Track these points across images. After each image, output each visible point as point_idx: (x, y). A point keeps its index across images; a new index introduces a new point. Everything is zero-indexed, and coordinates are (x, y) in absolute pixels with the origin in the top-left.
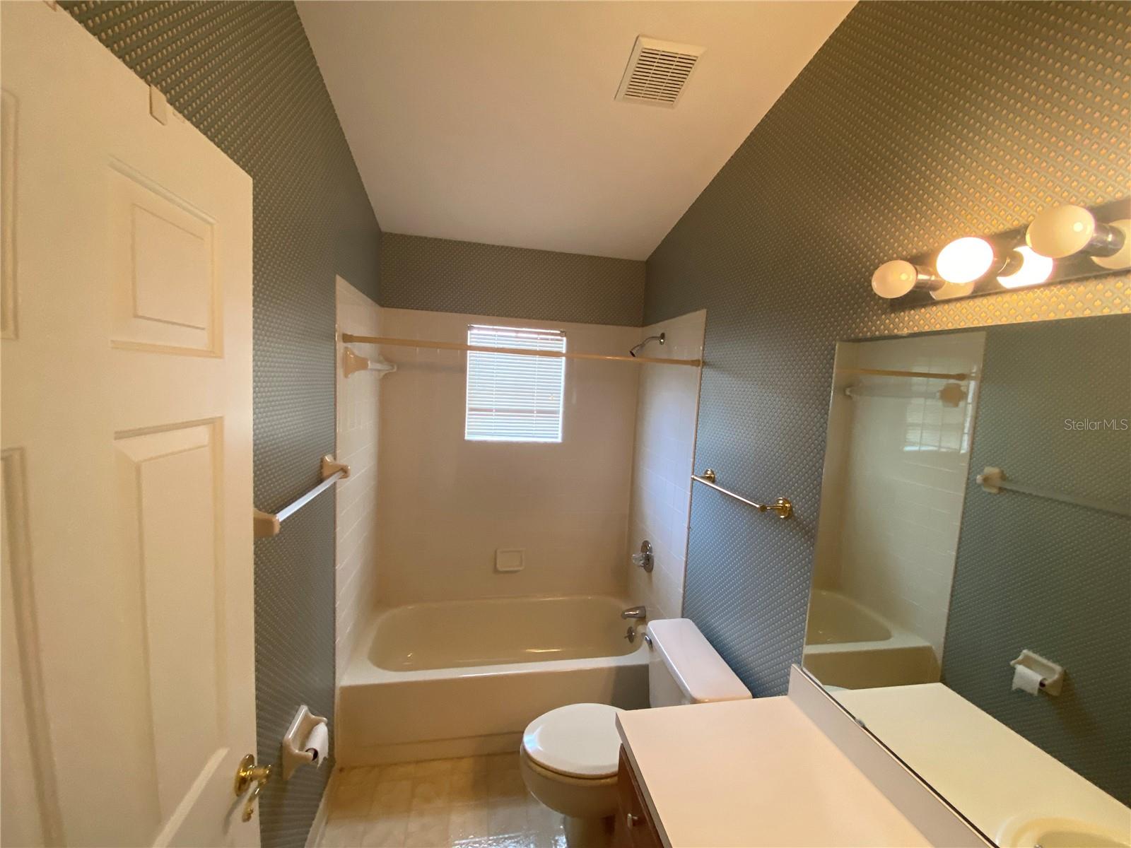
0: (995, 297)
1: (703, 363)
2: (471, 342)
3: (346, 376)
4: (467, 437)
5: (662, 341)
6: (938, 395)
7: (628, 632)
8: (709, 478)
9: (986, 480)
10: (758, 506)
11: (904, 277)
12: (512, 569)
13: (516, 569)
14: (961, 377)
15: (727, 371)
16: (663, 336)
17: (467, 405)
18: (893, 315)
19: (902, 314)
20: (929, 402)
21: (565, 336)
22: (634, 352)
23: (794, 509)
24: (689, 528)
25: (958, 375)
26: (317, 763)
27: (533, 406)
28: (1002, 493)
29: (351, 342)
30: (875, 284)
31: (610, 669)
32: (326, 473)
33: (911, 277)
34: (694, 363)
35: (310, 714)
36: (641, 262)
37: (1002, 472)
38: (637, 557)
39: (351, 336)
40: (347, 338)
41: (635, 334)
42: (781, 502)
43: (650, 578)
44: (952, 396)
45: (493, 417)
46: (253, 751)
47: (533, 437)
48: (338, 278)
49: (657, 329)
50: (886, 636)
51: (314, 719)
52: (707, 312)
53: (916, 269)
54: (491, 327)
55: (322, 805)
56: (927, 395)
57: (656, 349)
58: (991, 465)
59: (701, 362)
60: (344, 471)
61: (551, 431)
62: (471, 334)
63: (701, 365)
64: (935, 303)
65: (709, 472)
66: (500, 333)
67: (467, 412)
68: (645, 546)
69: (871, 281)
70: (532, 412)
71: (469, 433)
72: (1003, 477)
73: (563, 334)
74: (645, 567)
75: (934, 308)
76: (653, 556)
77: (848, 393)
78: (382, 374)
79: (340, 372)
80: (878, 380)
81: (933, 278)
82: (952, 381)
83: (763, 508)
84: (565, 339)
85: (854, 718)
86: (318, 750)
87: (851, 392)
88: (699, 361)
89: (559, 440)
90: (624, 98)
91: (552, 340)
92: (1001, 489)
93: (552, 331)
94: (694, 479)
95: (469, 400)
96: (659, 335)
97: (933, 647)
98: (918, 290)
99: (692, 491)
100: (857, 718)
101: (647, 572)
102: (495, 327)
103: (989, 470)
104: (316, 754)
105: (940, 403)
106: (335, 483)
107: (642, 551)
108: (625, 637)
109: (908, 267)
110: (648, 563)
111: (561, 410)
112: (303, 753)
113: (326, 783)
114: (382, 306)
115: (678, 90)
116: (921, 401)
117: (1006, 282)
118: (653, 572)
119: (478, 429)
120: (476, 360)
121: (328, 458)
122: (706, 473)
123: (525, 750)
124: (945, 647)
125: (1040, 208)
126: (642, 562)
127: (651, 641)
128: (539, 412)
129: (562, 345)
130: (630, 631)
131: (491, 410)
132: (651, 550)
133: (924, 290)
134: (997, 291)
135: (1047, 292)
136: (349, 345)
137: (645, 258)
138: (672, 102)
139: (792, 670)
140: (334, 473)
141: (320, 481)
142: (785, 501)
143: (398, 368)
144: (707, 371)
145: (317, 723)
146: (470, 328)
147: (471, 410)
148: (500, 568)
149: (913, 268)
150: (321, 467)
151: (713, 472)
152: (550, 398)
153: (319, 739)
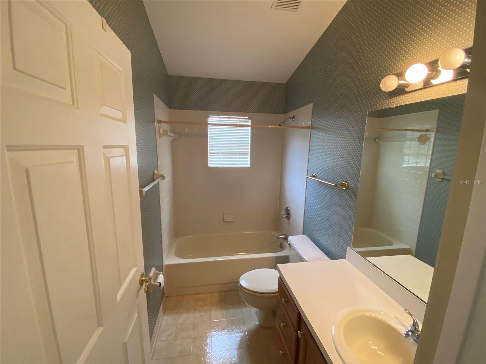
0: (429, 88)
1: (312, 128)
2: (209, 122)
3: (160, 138)
4: (209, 165)
5: (293, 119)
6: (417, 139)
7: (280, 245)
8: (314, 177)
9: (436, 175)
10: (334, 185)
11: (393, 82)
12: (230, 220)
13: (232, 220)
14: (427, 131)
15: (322, 130)
16: (294, 117)
17: (209, 152)
18: (390, 99)
19: (393, 98)
20: (413, 143)
21: (250, 119)
22: (281, 125)
23: (349, 185)
24: (305, 199)
25: (426, 130)
26: (161, 288)
27: (237, 151)
28: (443, 181)
29: (160, 123)
30: (381, 86)
31: (273, 257)
32: (155, 178)
33: (396, 82)
34: (308, 128)
35: (156, 271)
36: (284, 84)
37: (443, 172)
38: (283, 213)
39: (161, 121)
40: (159, 122)
41: (281, 117)
42: (344, 183)
43: (289, 222)
44: (423, 140)
45: (220, 156)
46: (144, 272)
47: (238, 165)
48: (154, 95)
49: (291, 114)
50: (391, 244)
51: (158, 273)
52: (313, 104)
53: (398, 78)
54: (218, 116)
55: (161, 308)
56: (412, 140)
57: (291, 123)
58: (439, 169)
59: (311, 127)
60: (163, 177)
61: (245, 162)
62: (209, 120)
63: (311, 128)
64: (407, 93)
65: (314, 175)
66: (221, 119)
67: (209, 155)
68: (287, 209)
69: (380, 84)
70: (237, 154)
71: (210, 164)
72: (444, 174)
73: (249, 118)
74: (287, 218)
75: (406, 95)
76: (290, 213)
77: (377, 141)
78: (172, 138)
79: (158, 137)
80: (391, 133)
81: (406, 82)
82: (423, 133)
83: (336, 185)
84: (250, 120)
85: (371, 263)
86: (161, 283)
87: (378, 140)
88: (310, 126)
89: (249, 166)
90: (275, 8)
91: (244, 121)
92: (443, 179)
93: (244, 117)
94: (307, 177)
95: (209, 149)
96: (292, 117)
97: (412, 249)
98: (399, 87)
99: (307, 183)
100: (372, 263)
101: (288, 219)
102: (219, 116)
103: (438, 171)
104: (160, 284)
105: (417, 143)
106: (159, 182)
107: (285, 211)
108: (279, 247)
109: (395, 78)
110: (288, 216)
111: (249, 152)
112: (156, 283)
113: (162, 301)
114: (170, 108)
115: (299, 3)
116: (409, 142)
117: (434, 82)
118: (290, 219)
119: (214, 162)
120: (212, 132)
121: (156, 172)
122: (313, 175)
123: (240, 285)
124: (416, 248)
125: (441, 52)
126: (285, 216)
127: (290, 244)
128: (240, 154)
129: (249, 123)
130: (281, 244)
131: (219, 154)
132: (289, 211)
133: (403, 88)
134: (430, 86)
135: (449, 85)
136: (160, 125)
137: (285, 82)
138: (296, 9)
139: (348, 249)
140: (158, 178)
141: (154, 180)
142: (346, 182)
143: (178, 136)
144: (313, 131)
145: (160, 274)
146: (209, 117)
147: (210, 153)
148: (225, 220)
149: (397, 78)
150: (154, 175)
151: (315, 174)
152: (244, 147)
153: (161, 279)
